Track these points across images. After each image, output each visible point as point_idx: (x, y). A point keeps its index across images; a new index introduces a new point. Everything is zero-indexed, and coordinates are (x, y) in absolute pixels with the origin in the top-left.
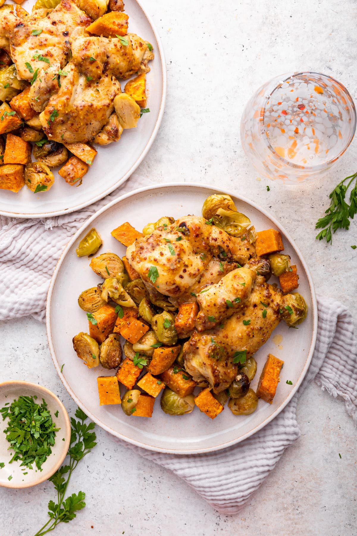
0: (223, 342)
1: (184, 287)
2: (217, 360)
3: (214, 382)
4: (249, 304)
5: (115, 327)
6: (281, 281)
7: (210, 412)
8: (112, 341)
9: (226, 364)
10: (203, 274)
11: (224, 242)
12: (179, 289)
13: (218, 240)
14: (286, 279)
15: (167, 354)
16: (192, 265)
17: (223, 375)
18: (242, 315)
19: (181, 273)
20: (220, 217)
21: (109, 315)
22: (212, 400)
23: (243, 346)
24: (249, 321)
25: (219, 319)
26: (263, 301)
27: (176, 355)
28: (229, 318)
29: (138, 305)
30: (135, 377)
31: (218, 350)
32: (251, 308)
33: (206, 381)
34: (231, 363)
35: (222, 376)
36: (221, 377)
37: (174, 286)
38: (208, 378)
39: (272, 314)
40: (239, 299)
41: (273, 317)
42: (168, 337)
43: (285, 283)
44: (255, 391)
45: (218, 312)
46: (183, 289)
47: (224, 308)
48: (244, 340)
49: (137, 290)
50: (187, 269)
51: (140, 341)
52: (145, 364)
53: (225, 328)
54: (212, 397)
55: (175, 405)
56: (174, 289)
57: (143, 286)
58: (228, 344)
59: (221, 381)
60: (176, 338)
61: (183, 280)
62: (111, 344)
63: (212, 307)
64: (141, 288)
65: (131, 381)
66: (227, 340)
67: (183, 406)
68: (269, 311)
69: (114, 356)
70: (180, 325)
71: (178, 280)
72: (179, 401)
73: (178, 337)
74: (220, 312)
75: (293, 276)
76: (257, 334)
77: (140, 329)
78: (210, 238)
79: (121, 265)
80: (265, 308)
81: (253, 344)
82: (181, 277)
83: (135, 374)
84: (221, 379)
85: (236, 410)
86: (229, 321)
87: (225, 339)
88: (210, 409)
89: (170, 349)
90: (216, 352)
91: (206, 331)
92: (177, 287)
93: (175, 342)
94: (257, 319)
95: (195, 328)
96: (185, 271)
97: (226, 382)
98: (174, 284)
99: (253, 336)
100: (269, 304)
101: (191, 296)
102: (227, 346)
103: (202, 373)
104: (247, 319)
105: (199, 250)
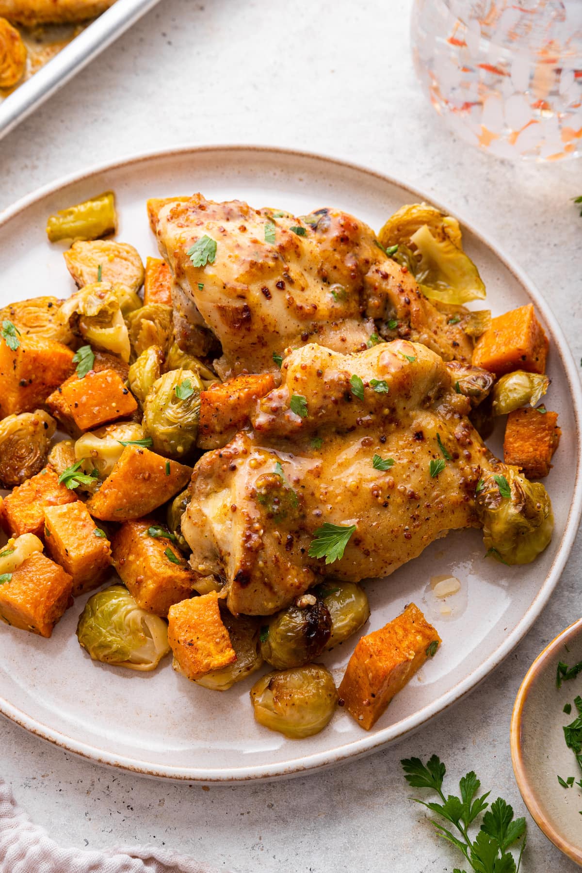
0: (302, 484)
1: (263, 320)
2: (270, 516)
3: (238, 564)
4: (404, 421)
5: (57, 392)
6: (508, 432)
7: (197, 649)
8: (35, 424)
9: (290, 544)
10: (321, 327)
11: (402, 291)
12: (248, 320)
13: (390, 279)
14: (523, 430)
15: (151, 468)
16: (303, 289)
17: (270, 564)
18: (377, 441)
19: (271, 284)
20: (416, 253)
21: (54, 354)
22: (215, 622)
23: (350, 517)
24: (391, 462)
25: (315, 414)
26: (444, 440)
28: (346, 432)
29: (135, 355)
31: (282, 494)
32: (409, 436)
33: (219, 556)
34: (303, 551)
35: (265, 563)
36: (261, 563)
37: (239, 304)
38: (229, 554)
39: (456, 485)
40: (384, 385)
41: (455, 494)
42: (170, 423)
43: (515, 442)
44: (337, 683)
45: (321, 394)
46: (257, 326)
47: (339, 391)
48: (358, 502)
49: (149, 327)
50: (287, 287)
51: (99, 429)
53: (322, 451)
54: (217, 617)
55: (115, 618)
56: (236, 309)
57: (166, 322)
58: (313, 494)
59: (258, 574)
60: (191, 437)
61: (268, 302)
62: (31, 428)
63: (310, 374)
65: (32, 517)
66: (317, 482)
67: (134, 632)
68: (452, 476)
69: (21, 458)
70: (214, 399)
71: (255, 292)
72: (128, 612)
73: (197, 438)
74: (325, 397)
75: (544, 430)
76: (399, 506)
77: (111, 396)
78: (373, 268)
79: (139, 274)
80: (443, 461)
81: (378, 526)
82: (266, 293)
84: (261, 570)
85: (266, 706)
86: (339, 440)
87: (310, 478)
88: (200, 642)
89: (166, 461)
90: (275, 493)
91: (273, 440)
92: (246, 309)
93: (184, 445)
94: (412, 469)
95: (246, 421)
96: (281, 286)
97: (269, 586)
98: (242, 297)
99: (386, 505)
100: (456, 457)
101: (271, 362)
102: (308, 498)
103: (219, 537)
104: (388, 455)
105: (334, 275)
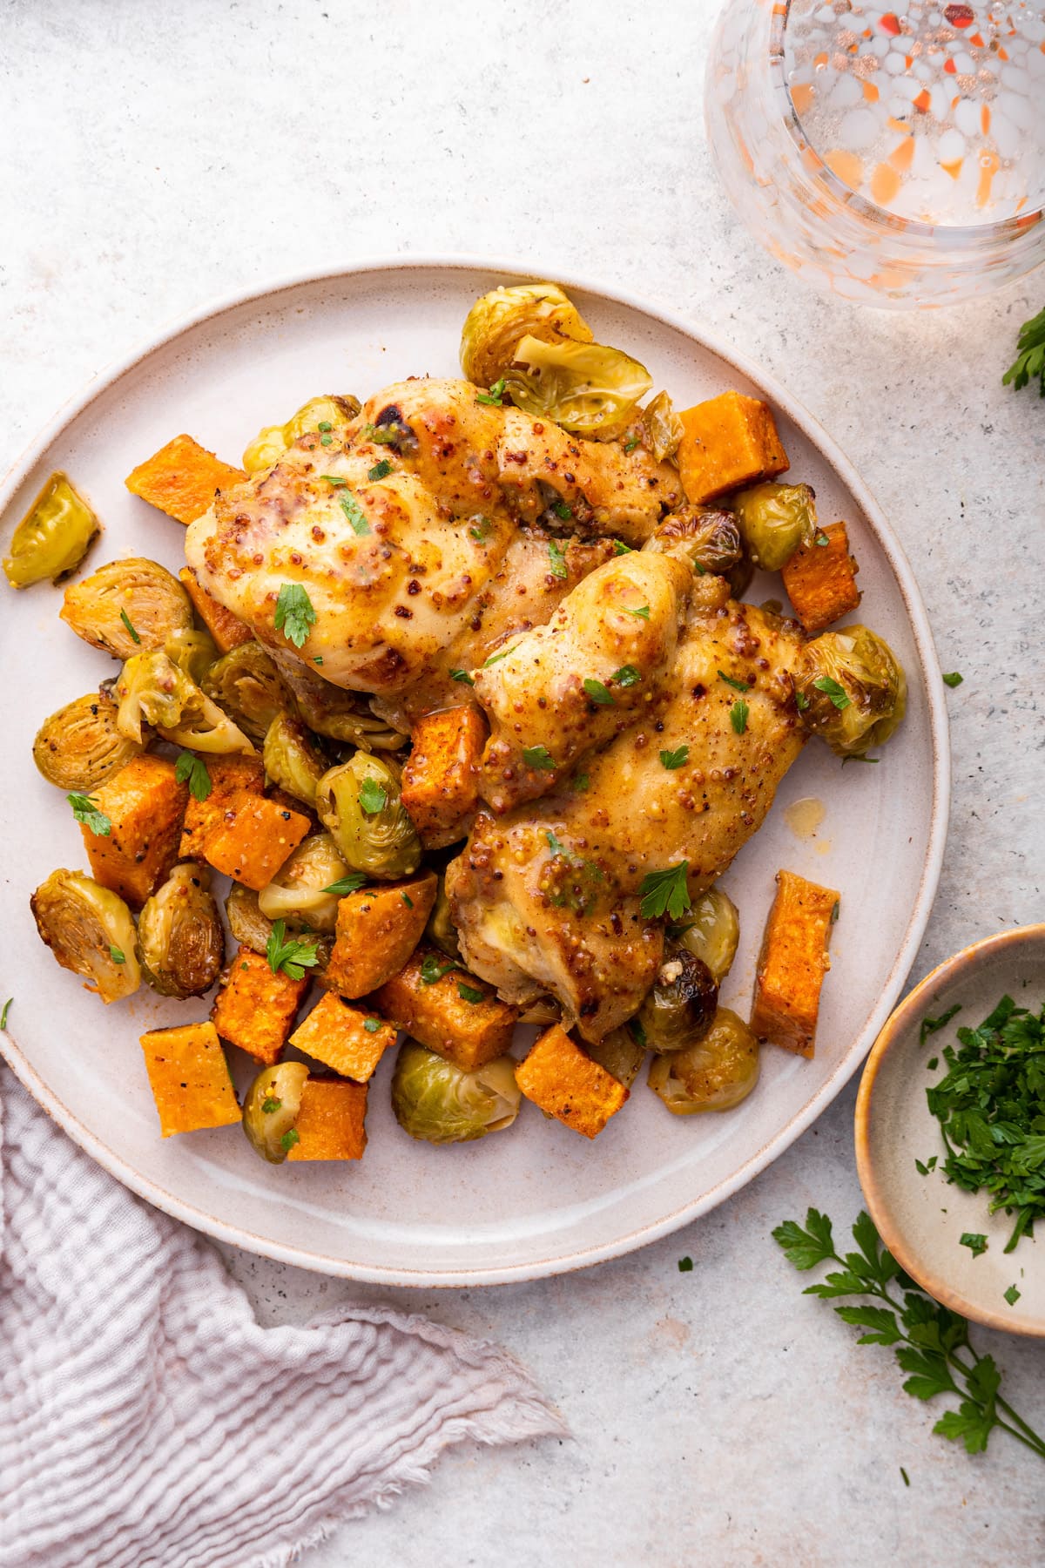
0: (592, 844)
1: (418, 651)
2: (580, 914)
3: (575, 996)
4: (673, 687)
5: (185, 837)
6: (790, 587)
7: (578, 1112)
8: (184, 892)
9: (617, 924)
10: (488, 595)
11: (555, 466)
12: (401, 662)
13: (530, 458)
14: (809, 577)
15: (388, 914)
16: (439, 566)
17: (609, 969)
18: (652, 733)
19: (402, 597)
20: (530, 371)
21: (153, 792)
22: (578, 1067)
23: (672, 850)
24: (684, 751)
25: (565, 756)
26: (728, 671)
27: (422, 915)
28: (605, 747)
29: (258, 743)
30: (279, 1014)
31: (578, 876)
32: (687, 701)
33: (548, 997)
34: (635, 918)
35: (605, 972)
36: (601, 977)
37: (380, 653)
38: (555, 985)
39: (770, 716)
40: (633, 673)
41: (777, 727)
42: (382, 849)
43: (805, 594)
44: (746, 1016)
45: (558, 729)
46: (416, 661)
47: (579, 711)
48: (672, 827)
49: (250, 686)
50: (423, 582)
51: (283, 876)
52: (311, 961)
53: (594, 788)
54: (578, 1057)
55: (445, 1104)
56: (380, 661)
57: (269, 669)
58: (612, 849)
59: (604, 991)
60: (416, 850)
61: (411, 622)
62: (184, 902)
63: (532, 712)
64: (262, 678)
65: (266, 1033)
66: (609, 831)
67: (477, 1105)
68: (758, 707)
69: (195, 948)
70: (422, 798)
71: (390, 625)
72: (457, 1087)
73: (422, 844)
74: (566, 730)
75: (836, 562)
76: (721, 796)
77: (274, 832)
78: (501, 457)
79: (179, 600)
80: (739, 697)
81: (709, 837)
82: (404, 613)
83: (279, 1004)
84: (603, 984)
85: (681, 1098)
86: (607, 760)
87: (598, 830)
88: (576, 1101)
89: (399, 893)
90: (570, 882)
91: (525, 809)
92: (392, 652)
93: (411, 863)
94: (713, 741)
95: (480, 802)
96: (414, 589)
97: (625, 991)
98: (379, 643)
99: (706, 808)
100: (752, 680)
101: (452, 684)
102: (609, 857)
103: (529, 970)
104: (673, 744)
105: (461, 505)
